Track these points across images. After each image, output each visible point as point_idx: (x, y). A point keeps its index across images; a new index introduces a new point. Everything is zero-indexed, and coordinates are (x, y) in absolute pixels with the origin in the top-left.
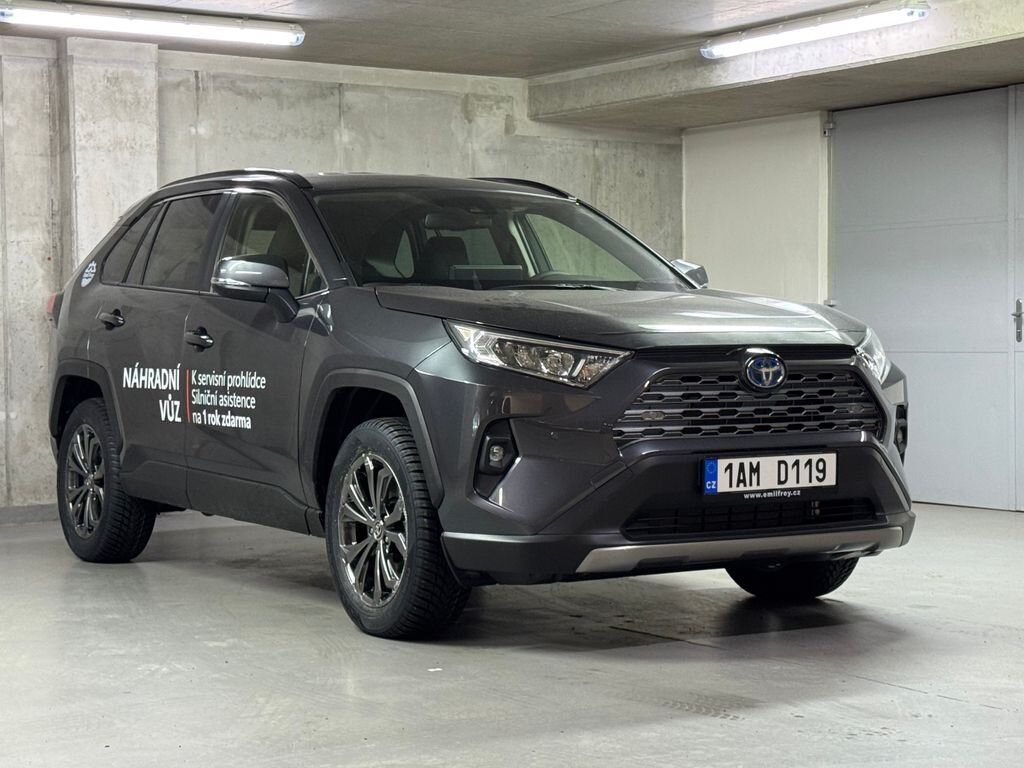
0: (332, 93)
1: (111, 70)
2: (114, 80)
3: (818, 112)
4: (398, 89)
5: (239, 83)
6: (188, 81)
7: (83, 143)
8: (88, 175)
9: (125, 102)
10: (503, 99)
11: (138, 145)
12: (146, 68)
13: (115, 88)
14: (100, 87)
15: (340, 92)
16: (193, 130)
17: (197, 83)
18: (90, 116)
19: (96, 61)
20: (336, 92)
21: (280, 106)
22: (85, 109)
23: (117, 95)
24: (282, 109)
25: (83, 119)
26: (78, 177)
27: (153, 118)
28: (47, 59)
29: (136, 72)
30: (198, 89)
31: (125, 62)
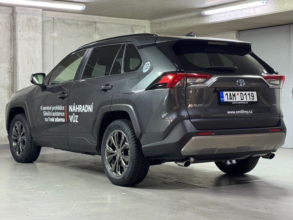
0: (93, 24)
1: (28, 17)
2: (29, 20)
3: (235, 31)
4: (112, 23)
5: (66, 21)
6: (51, 20)
7: (20, 38)
8: (21, 48)
9: (32, 26)
10: (143, 27)
11: (36, 38)
13: (30, 22)
14: (25, 22)
15: (95, 24)
16: (52, 35)
17: (54, 21)
18: (22, 30)
19: (24, 14)
20: (94, 24)
21: (78, 28)
22: (21, 28)
23: (30, 24)
24: (78, 29)
25: (20, 31)
26: (18, 48)
27: (40, 31)
28: (10, 13)
29: (36, 17)
30: (54, 22)
31: (33, 14)
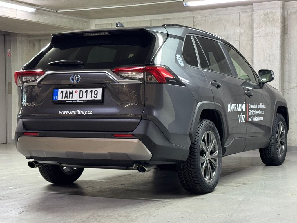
1: (265, 12)
2: (266, 15)
7: (256, 35)
8: (257, 45)
9: (270, 21)
11: (273, 34)
12: (277, 9)
13: (267, 17)
14: (262, 17)
18: (258, 27)
19: (260, 10)
22: (257, 25)
23: (267, 19)
25: (256, 28)
26: (254, 46)
29: (274, 11)
31: (270, 8)
